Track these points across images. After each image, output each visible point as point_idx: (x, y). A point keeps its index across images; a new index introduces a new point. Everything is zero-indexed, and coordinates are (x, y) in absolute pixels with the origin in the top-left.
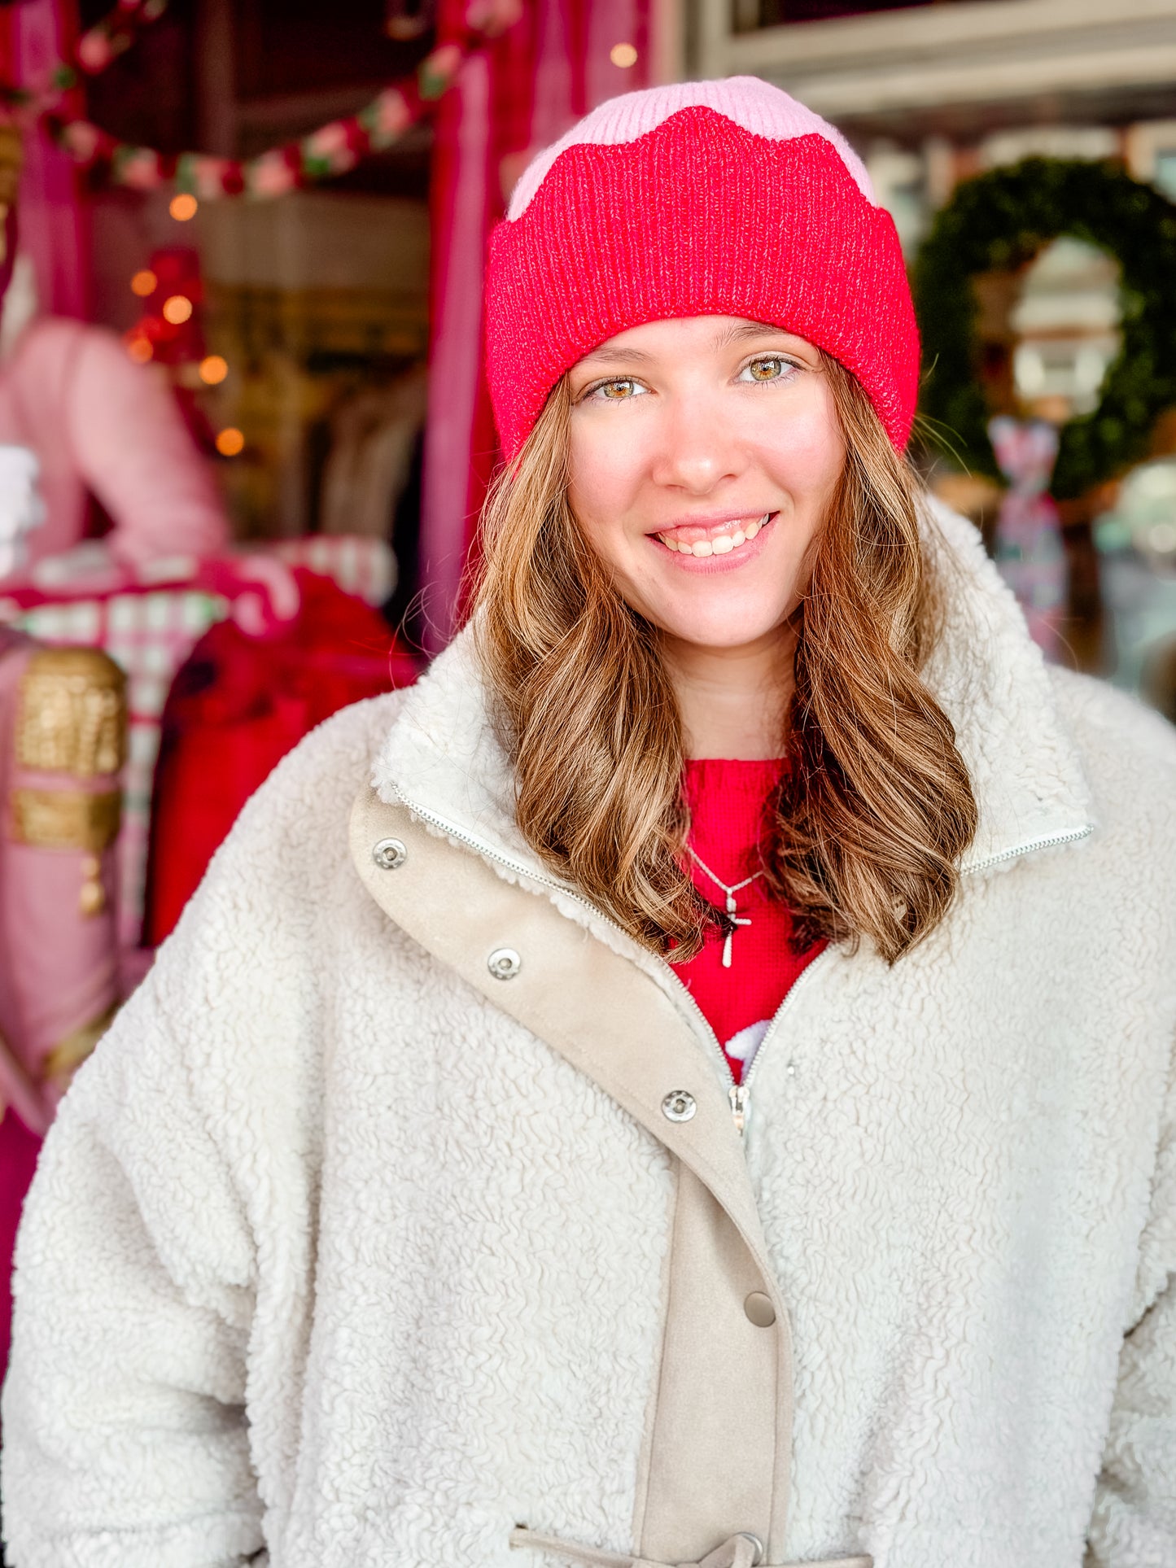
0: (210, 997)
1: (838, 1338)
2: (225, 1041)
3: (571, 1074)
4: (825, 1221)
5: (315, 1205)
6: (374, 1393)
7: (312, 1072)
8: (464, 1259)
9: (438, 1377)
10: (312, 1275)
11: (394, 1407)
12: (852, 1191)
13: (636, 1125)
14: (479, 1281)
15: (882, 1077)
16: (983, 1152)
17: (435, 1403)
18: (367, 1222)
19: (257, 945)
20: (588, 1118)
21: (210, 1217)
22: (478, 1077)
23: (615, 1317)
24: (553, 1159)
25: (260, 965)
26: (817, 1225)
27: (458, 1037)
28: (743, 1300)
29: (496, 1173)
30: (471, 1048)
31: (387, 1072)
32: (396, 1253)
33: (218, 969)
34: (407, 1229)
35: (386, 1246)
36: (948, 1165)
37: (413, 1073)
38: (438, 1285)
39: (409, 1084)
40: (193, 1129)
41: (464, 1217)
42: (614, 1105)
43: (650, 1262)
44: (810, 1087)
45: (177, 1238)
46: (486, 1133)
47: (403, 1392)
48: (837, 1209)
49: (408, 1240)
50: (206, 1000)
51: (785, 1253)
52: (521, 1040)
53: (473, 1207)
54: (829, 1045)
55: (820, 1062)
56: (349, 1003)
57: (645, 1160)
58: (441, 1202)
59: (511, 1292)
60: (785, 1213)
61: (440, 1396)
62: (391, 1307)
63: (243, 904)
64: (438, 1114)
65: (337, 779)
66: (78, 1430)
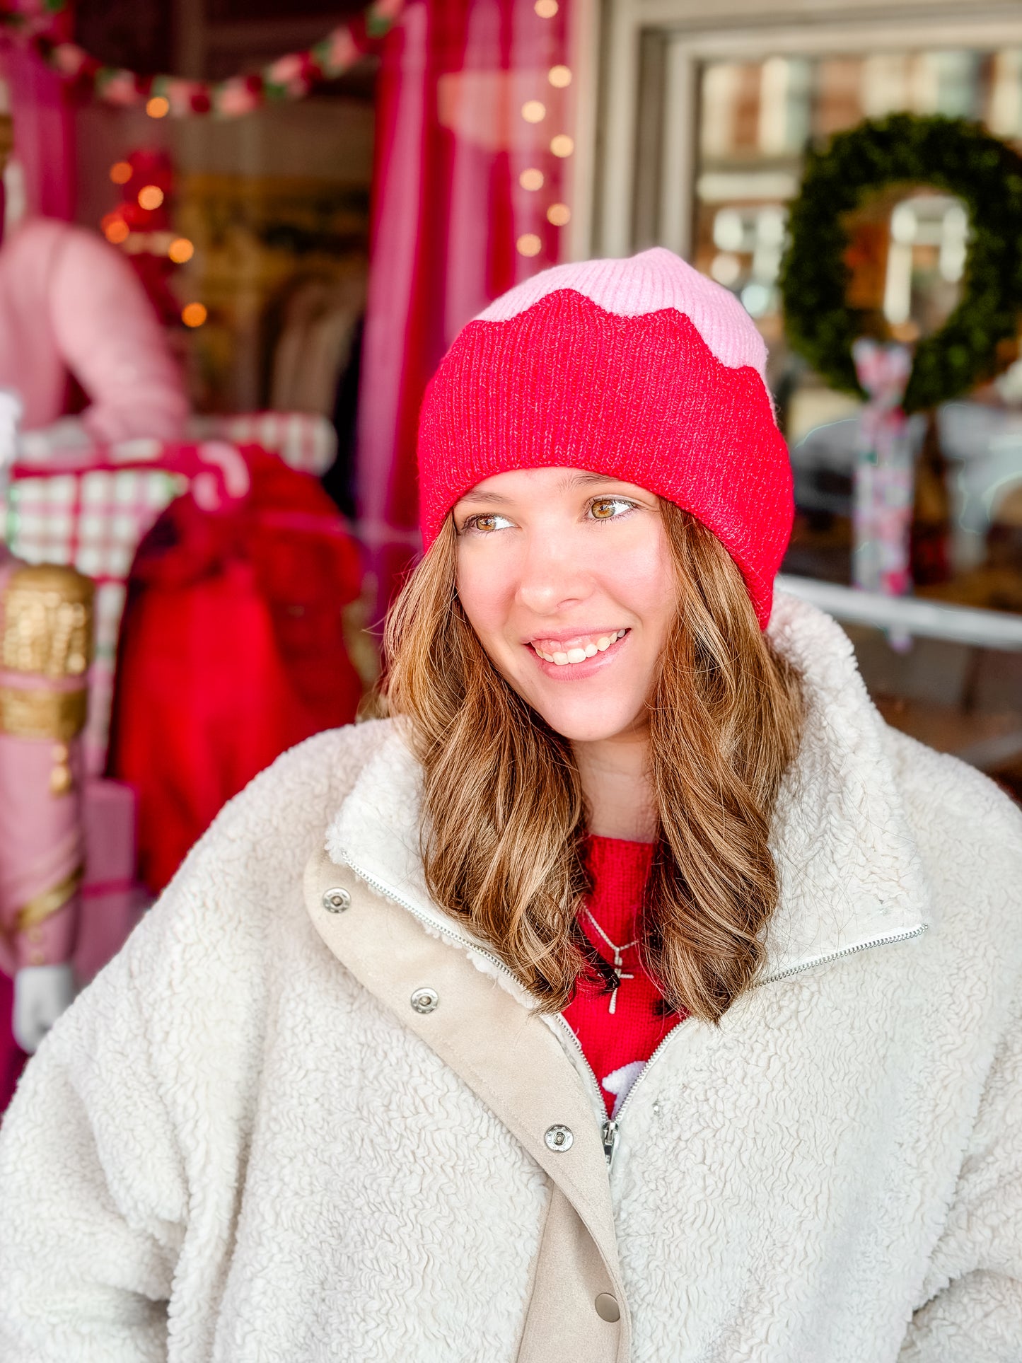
0: (174, 983)
1: (668, 1336)
2: (182, 1023)
3: (471, 1100)
4: (667, 1242)
5: (243, 1163)
6: (279, 1335)
7: (252, 1050)
8: (369, 1242)
9: (335, 1335)
10: (234, 1224)
11: (295, 1349)
12: (692, 1219)
13: (521, 1148)
14: (378, 1262)
15: (727, 1123)
16: (806, 1192)
17: (330, 1355)
18: (289, 1194)
19: (218, 941)
20: (481, 1138)
21: (153, 1166)
22: (394, 1090)
23: (488, 1302)
24: (448, 1170)
25: (219, 958)
26: (660, 1244)
27: (380, 1052)
28: (594, 1298)
29: (401, 1175)
30: (391, 1065)
31: (317, 1069)
32: (310, 1223)
33: (183, 959)
34: (321, 1204)
35: (302, 1216)
36: (779, 1200)
37: (340, 1075)
38: (344, 1258)
39: (336, 1084)
40: (148, 1090)
41: (371, 1206)
42: (504, 1130)
43: (522, 1260)
44: (669, 1128)
45: (124, 1179)
46: (396, 1140)
47: (304, 1338)
48: (678, 1232)
49: (321, 1214)
50: (170, 984)
51: (632, 1265)
52: (432, 1066)
53: (379, 1200)
54: (688, 1091)
55: (680, 1105)
56: (292, 1004)
57: (525, 1177)
58: (353, 1189)
59: (401, 1273)
60: (637, 1232)
61: (334, 1350)
62: (301, 1267)
63: (210, 904)
64: (358, 1115)
65: (301, 808)
66: (30, 1317)
